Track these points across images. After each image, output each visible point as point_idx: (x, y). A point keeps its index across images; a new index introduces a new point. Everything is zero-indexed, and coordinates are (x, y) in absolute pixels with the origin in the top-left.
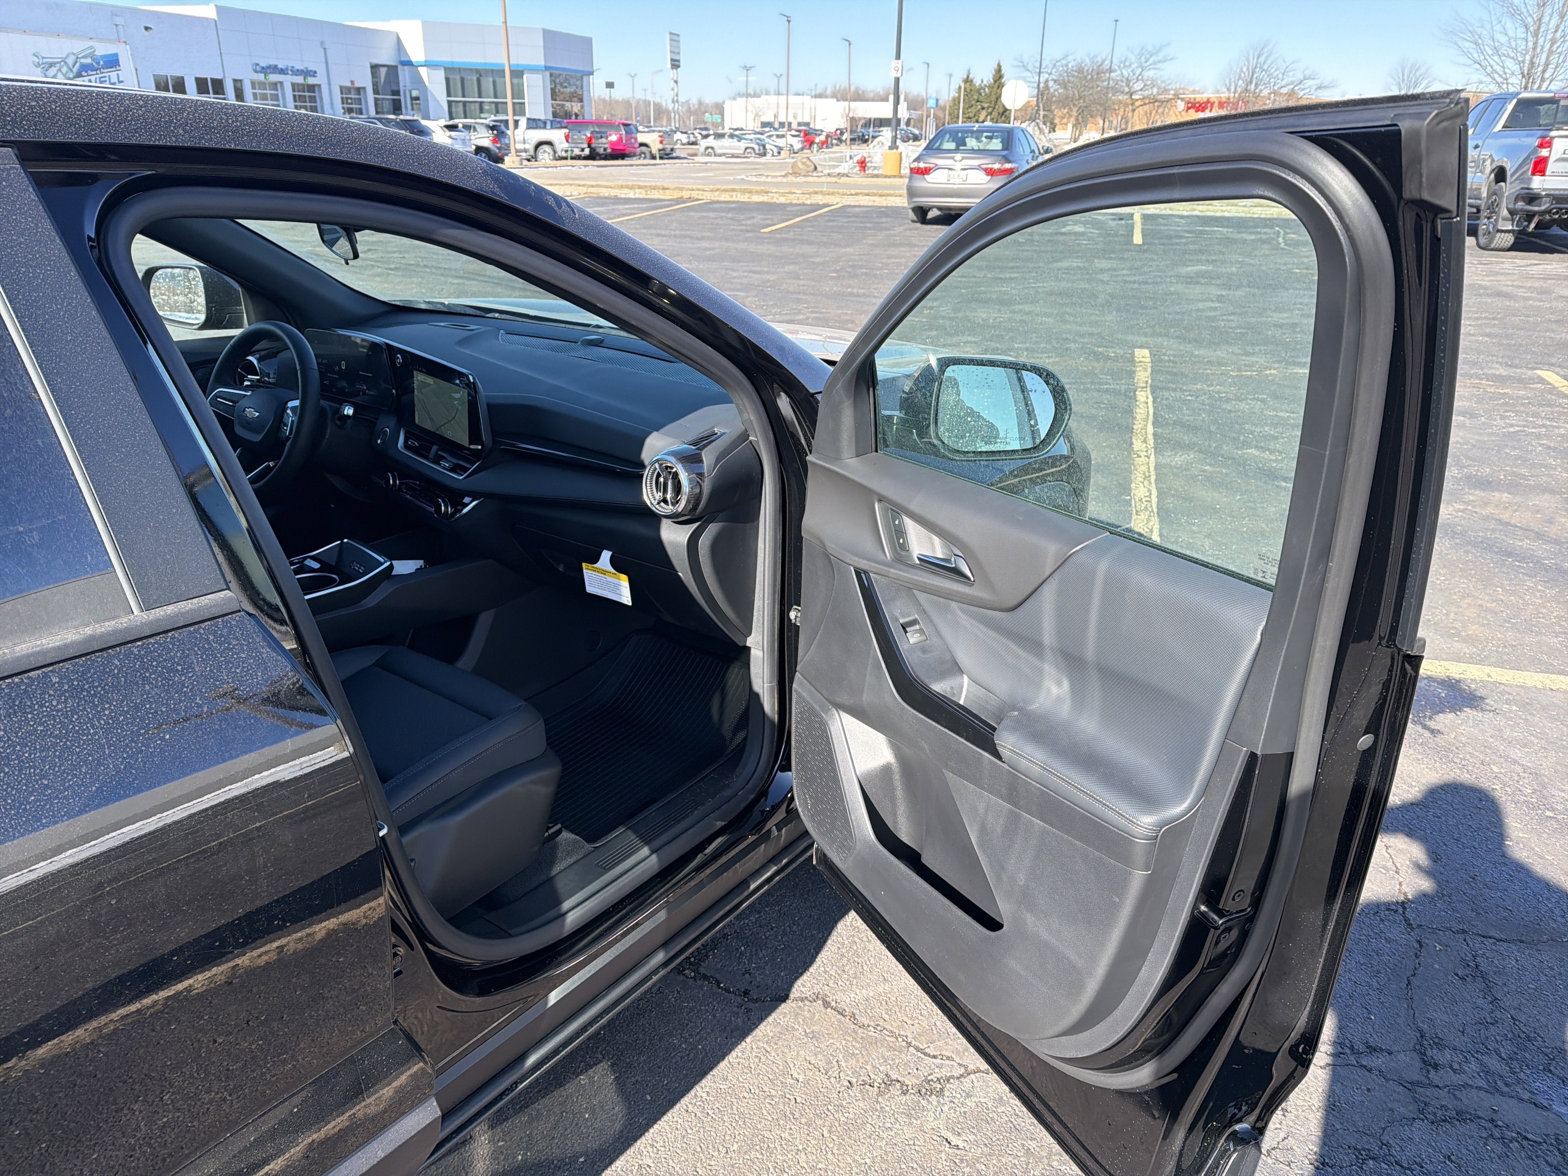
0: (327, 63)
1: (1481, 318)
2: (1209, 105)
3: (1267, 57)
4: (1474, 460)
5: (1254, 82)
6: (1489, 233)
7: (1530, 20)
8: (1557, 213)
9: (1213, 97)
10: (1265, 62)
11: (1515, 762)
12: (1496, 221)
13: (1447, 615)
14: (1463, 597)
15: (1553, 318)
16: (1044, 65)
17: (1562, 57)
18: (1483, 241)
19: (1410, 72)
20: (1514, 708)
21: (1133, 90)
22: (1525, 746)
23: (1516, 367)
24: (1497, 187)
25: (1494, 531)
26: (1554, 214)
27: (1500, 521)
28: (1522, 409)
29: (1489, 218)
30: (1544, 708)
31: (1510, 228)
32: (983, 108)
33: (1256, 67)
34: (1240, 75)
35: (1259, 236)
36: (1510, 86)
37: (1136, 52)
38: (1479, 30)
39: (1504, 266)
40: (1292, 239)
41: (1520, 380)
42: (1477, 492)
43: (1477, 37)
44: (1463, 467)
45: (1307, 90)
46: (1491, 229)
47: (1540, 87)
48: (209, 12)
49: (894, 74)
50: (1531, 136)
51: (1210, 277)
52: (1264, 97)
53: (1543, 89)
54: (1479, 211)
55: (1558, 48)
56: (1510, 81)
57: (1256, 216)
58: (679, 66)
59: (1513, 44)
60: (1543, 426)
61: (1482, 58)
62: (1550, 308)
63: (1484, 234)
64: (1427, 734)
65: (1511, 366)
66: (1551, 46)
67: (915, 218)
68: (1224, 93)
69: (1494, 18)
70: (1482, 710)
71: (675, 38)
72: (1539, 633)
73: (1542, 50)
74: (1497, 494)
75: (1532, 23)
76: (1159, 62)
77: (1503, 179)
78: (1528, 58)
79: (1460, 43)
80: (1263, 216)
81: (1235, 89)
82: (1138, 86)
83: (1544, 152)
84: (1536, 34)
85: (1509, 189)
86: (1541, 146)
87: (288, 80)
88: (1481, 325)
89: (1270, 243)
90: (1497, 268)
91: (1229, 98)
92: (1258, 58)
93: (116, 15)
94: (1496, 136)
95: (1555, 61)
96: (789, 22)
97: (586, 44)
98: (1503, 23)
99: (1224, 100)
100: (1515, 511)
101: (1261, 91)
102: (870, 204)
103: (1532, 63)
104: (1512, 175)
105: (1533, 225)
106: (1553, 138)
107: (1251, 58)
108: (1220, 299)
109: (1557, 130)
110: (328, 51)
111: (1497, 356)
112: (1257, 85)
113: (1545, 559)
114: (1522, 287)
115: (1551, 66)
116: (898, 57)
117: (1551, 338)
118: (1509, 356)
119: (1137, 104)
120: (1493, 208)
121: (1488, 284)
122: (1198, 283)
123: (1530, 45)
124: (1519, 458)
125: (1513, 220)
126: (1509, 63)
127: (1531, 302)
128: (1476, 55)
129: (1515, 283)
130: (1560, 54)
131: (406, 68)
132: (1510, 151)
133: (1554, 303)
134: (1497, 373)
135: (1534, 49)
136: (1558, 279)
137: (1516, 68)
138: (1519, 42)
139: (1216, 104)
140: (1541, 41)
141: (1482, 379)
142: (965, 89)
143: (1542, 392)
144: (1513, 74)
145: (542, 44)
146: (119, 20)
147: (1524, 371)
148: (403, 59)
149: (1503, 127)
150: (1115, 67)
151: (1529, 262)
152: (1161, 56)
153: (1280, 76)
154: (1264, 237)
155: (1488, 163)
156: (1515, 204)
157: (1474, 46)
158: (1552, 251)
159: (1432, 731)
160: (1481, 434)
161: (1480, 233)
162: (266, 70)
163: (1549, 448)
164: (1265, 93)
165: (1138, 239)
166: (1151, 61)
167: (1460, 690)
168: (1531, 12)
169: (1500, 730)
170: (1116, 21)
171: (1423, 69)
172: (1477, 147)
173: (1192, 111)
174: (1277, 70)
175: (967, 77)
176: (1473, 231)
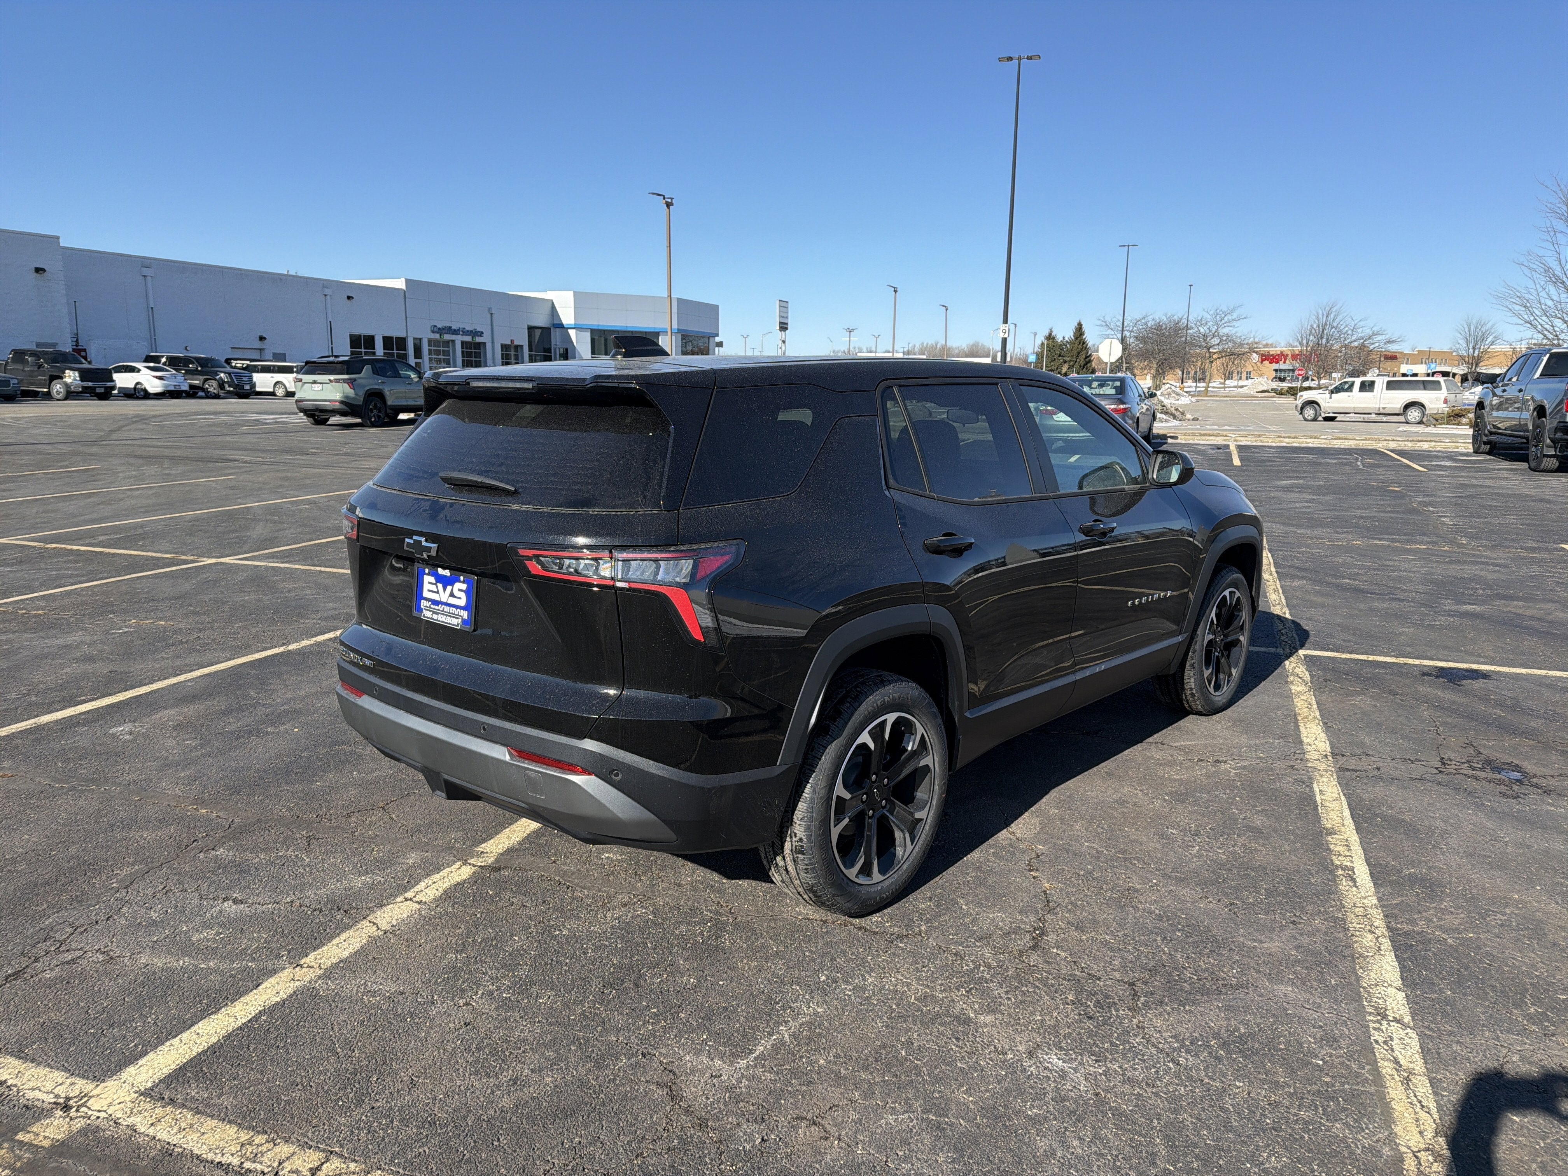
0: (492, 325)
1: (1525, 515)
2: (1283, 358)
3: (1336, 316)
4: (1503, 587)
5: (1325, 337)
6: (1538, 458)
9: (1287, 350)
10: (1334, 320)
12: (1542, 448)
13: (1473, 648)
14: (1484, 642)
16: (1126, 324)
18: (1533, 464)
19: (1477, 328)
20: (1507, 679)
21: (1210, 344)
22: (1510, 690)
23: (1546, 542)
24: (1539, 422)
25: (1509, 617)
27: (1515, 613)
29: (1536, 446)
31: (1554, 453)
32: (1065, 362)
33: (1326, 324)
34: (1311, 331)
35: (1341, 461)
37: (1211, 313)
38: (1527, 296)
42: (1502, 601)
43: (1525, 301)
44: (1494, 590)
46: (1539, 455)
48: (400, 284)
49: (1002, 335)
51: (1301, 489)
52: (1335, 350)
54: (1528, 442)
58: (787, 329)
61: (1532, 318)
63: (1534, 460)
64: (1455, 686)
65: (1542, 542)
68: (1296, 346)
70: (1489, 679)
71: (784, 304)
74: (1515, 602)
76: (1234, 320)
77: (1545, 416)
79: (1510, 306)
80: (1342, 447)
81: (1308, 343)
82: (1216, 341)
85: (1549, 423)
87: (459, 339)
88: (1523, 519)
90: (1544, 484)
91: (1302, 352)
92: (1327, 317)
93: (326, 287)
94: (1536, 381)
96: (896, 292)
97: (713, 310)
99: (1297, 353)
100: (1527, 609)
101: (1332, 345)
104: (1550, 414)
107: (1320, 316)
108: (1311, 501)
110: (494, 316)
111: (1532, 536)
112: (1328, 341)
113: (1540, 629)
114: (1562, 496)
116: (1005, 321)
118: (1541, 537)
119: (1215, 356)
120: (1538, 439)
121: (1534, 494)
122: (1293, 491)
124: (1535, 586)
125: (1555, 448)
128: (1526, 316)
129: (1558, 494)
131: (558, 330)
132: (1547, 393)
134: (1530, 545)
139: (1291, 357)
141: (1517, 549)
142: (1048, 345)
144: (1562, 332)
145: (676, 311)
146: (328, 291)
147: (1551, 544)
148: (555, 322)
149: (1541, 375)
150: (1190, 324)
152: (1235, 316)
153: (1350, 332)
154: (1345, 461)
155: (1530, 403)
156: (1555, 434)
157: (1524, 309)
160: (1510, 575)
161: (1531, 458)
162: (441, 331)
164: (1337, 346)
165: (1237, 462)
166: (1226, 319)
167: (1477, 673)
169: (1498, 686)
170: (1191, 286)
171: (1488, 326)
172: (1521, 391)
173: (1266, 363)
174: (1346, 326)
175: (1050, 335)
176: (1524, 459)
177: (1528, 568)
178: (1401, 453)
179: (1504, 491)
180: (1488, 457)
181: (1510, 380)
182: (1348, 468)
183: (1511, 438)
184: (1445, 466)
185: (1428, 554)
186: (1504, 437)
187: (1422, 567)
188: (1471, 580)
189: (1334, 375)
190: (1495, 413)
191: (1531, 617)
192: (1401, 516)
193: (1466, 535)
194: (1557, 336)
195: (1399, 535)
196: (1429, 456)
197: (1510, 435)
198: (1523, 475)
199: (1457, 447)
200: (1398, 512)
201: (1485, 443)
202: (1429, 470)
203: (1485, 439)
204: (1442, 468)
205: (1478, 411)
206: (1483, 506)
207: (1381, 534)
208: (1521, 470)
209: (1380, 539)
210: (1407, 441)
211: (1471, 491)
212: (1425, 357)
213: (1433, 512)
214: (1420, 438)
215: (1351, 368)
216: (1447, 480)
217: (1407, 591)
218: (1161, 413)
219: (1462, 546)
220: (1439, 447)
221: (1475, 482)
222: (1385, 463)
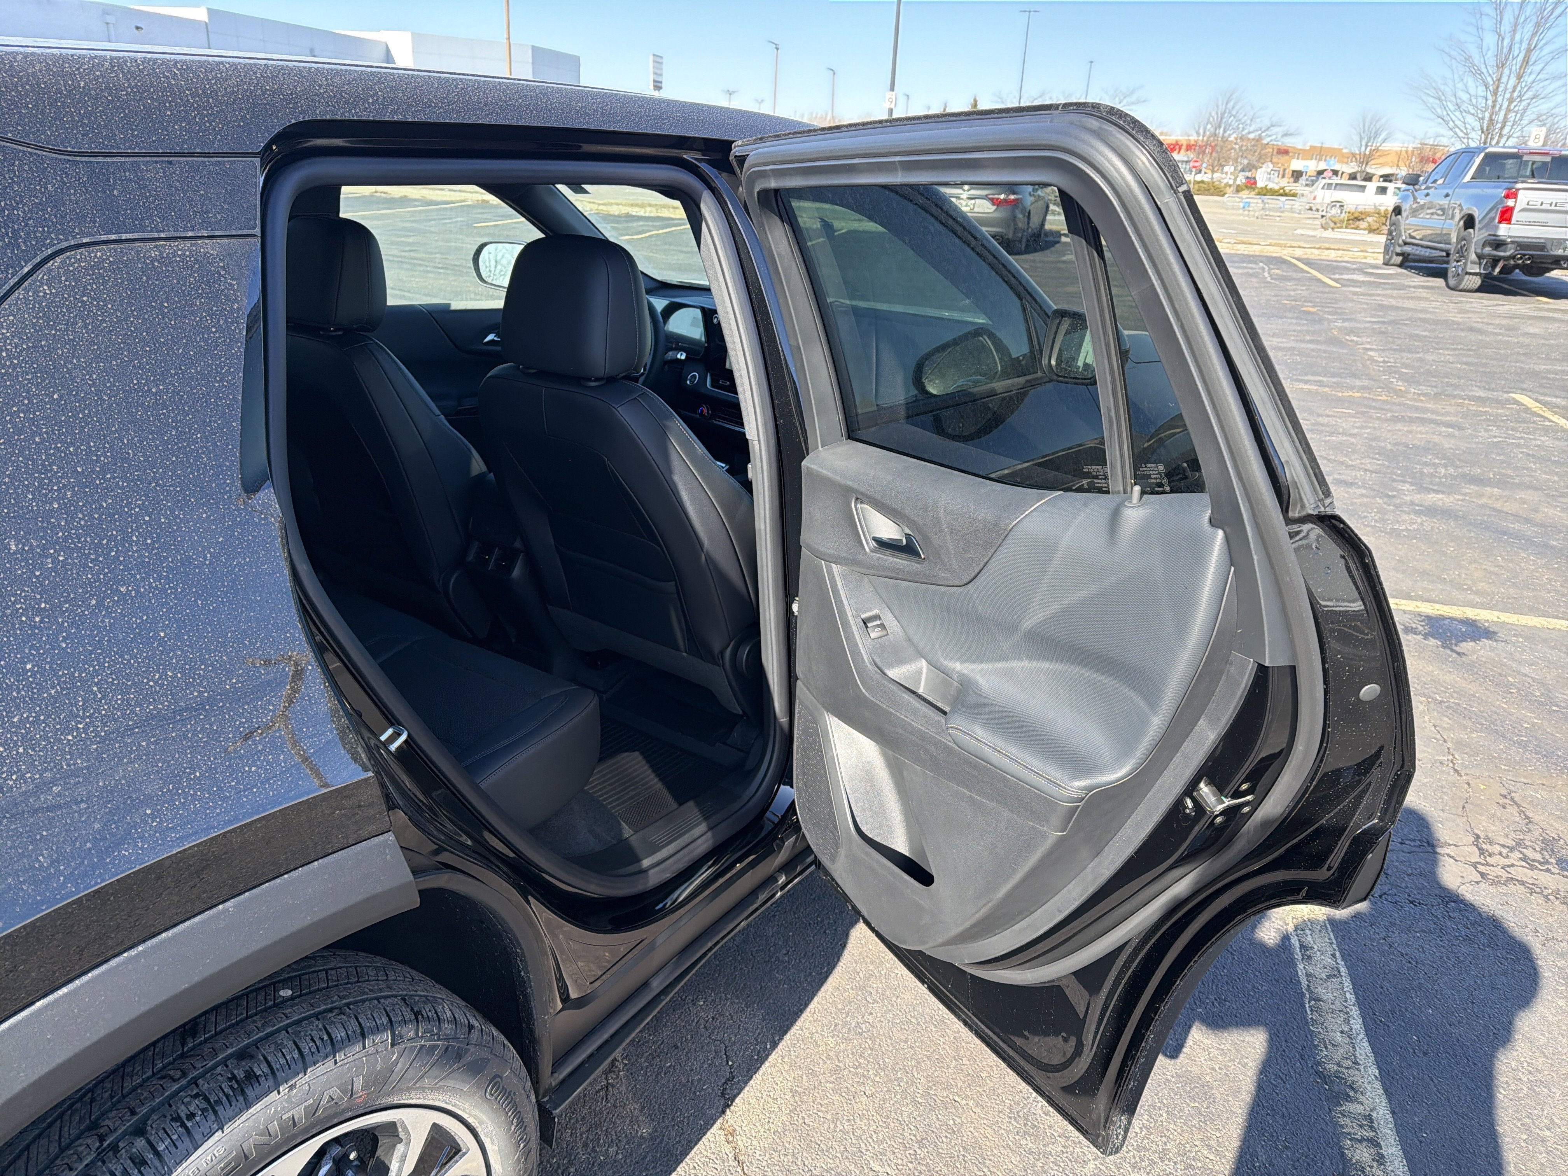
1: (1459, 350)
2: (1177, 147)
3: (1235, 104)
4: (1467, 463)
5: (1223, 126)
6: (1458, 275)
7: (1489, 79)
8: (1521, 258)
9: (1183, 140)
10: (1233, 108)
11: (1526, 675)
12: (1465, 264)
13: (1459, 575)
14: (1470, 563)
15: (1521, 351)
16: (1022, 102)
17: (1519, 115)
18: (1452, 282)
19: (1371, 123)
20: (1521, 640)
22: (1532, 665)
23: (1493, 390)
24: (1466, 233)
25: (1489, 515)
26: (1518, 259)
27: (1494, 509)
28: (1502, 424)
29: (1458, 261)
30: (1545, 641)
31: (1478, 271)
33: (1225, 112)
34: (1209, 119)
35: (1246, 271)
36: (1470, 141)
38: (1442, 87)
39: (1473, 305)
40: (1277, 275)
41: (1498, 402)
42: (1472, 487)
43: (1440, 94)
44: (1457, 467)
45: (1274, 137)
46: (1460, 271)
47: (1498, 143)
48: (200, 14)
49: (887, 105)
50: (1499, 187)
52: (1232, 141)
53: (1501, 145)
54: (1448, 255)
55: (1515, 106)
56: (1470, 136)
57: (1239, 252)
58: (660, 88)
59: (1474, 101)
60: (1522, 438)
61: (1444, 113)
62: (1518, 342)
63: (1454, 276)
64: (1454, 655)
65: (1488, 390)
66: (1509, 105)
68: (1193, 136)
69: (1456, 76)
70: (1496, 641)
71: (659, 60)
72: (1535, 590)
73: (1500, 108)
74: (1488, 489)
75: (1491, 83)
77: (1473, 227)
78: (1487, 115)
79: (1424, 98)
80: (1246, 253)
81: (1204, 132)
83: (1510, 203)
84: (1495, 93)
85: (1477, 235)
86: (1507, 196)
88: (1458, 355)
89: (1256, 277)
90: (1468, 306)
91: (1196, 142)
92: (1227, 104)
93: (108, 14)
94: (1466, 186)
95: (1512, 119)
96: (777, 49)
97: (573, 59)
98: (1465, 81)
99: (1192, 143)
100: (1506, 502)
101: (1230, 135)
103: (1491, 120)
104: (1480, 222)
105: (1498, 270)
106: (1518, 190)
107: (1220, 103)
109: (1523, 182)
111: (1475, 381)
112: (1225, 130)
113: (1534, 537)
114: (1491, 324)
115: (1508, 124)
116: (892, 89)
117: (1521, 368)
118: (1486, 382)
120: (1462, 253)
121: (1460, 320)
123: (1490, 103)
124: (1503, 462)
125: (1480, 264)
126: (1470, 119)
127: (1500, 337)
128: (1439, 110)
129: (1485, 320)
130: (1517, 112)
132: (1478, 200)
133: (1521, 339)
134: (1478, 395)
135: (1494, 106)
136: (1522, 319)
137: (1477, 125)
138: (1480, 99)
139: (1184, 147)
140: (1500, 99)
141: (1464, 399)
143: (1518, 411)
144: (1473, 129)
145: (531, 60)
146: (109, 19)
147: (1500, 393)
149: (1472, 178)
151: (1495, 303)
152: (1134, 98)
153: (1248, 122)
154: (1251, 271)
155: (1457, 211)
156: (1482, 249)
157: (1438, 102)
158: (1515, 294)
159: (1459, 654)
160: (1469, 443)
161: (1450, 275)
163: (1529, 455)
164: (1233, 137)
167: (1477, 627)
168: (1491, 72)
169: (1511, 654)
170: (1091, 62)
171: (1383, 121)
172: (1447, 195)
174: (1245, 116)
176: (1442, 274)
177: (1486, 430)
178: (1308, 263)
179: (1428, 316)
180: (1400, 270)
181: (1435, 182)
182: (1254, 280)
183: (1429, 250)
184: (1358, 281)
185: (1366, 406)
186: (1420, 248)
187: (1362, 427)
188: (1427, 450)
189: (1226, 169)
190: (1411, 220)
191: (1516, 517)
192: (1323, 347)
193: (1403, 378)
194: (1467, 134)
195: (1325, 376)
196: (1337, 268)
197: (1428, 247)
198: (1442, 295)
199: (1366, 258)
200: (1318, 342)
201: (1398, 254)
202: (1343, 286)
203: (1398, 250)
204: (1355, 283)
205: (1394, 217)
206: (1412, 336)
207: (1306, 374)
208: (1438, 288)
209: (1306, 382)
210: (1314, 248)
211: (1392, 315)
212: (1318, 152)
213: (1357, 343)
214: (1327, 245)
215: (1246, 162)
216: (1362, 298)
217: (1352, 468)
218: (1054, 204)
219: (1398, 393)
220: (1347, 256)
221: (1393, 302)
222: (1294, 275)
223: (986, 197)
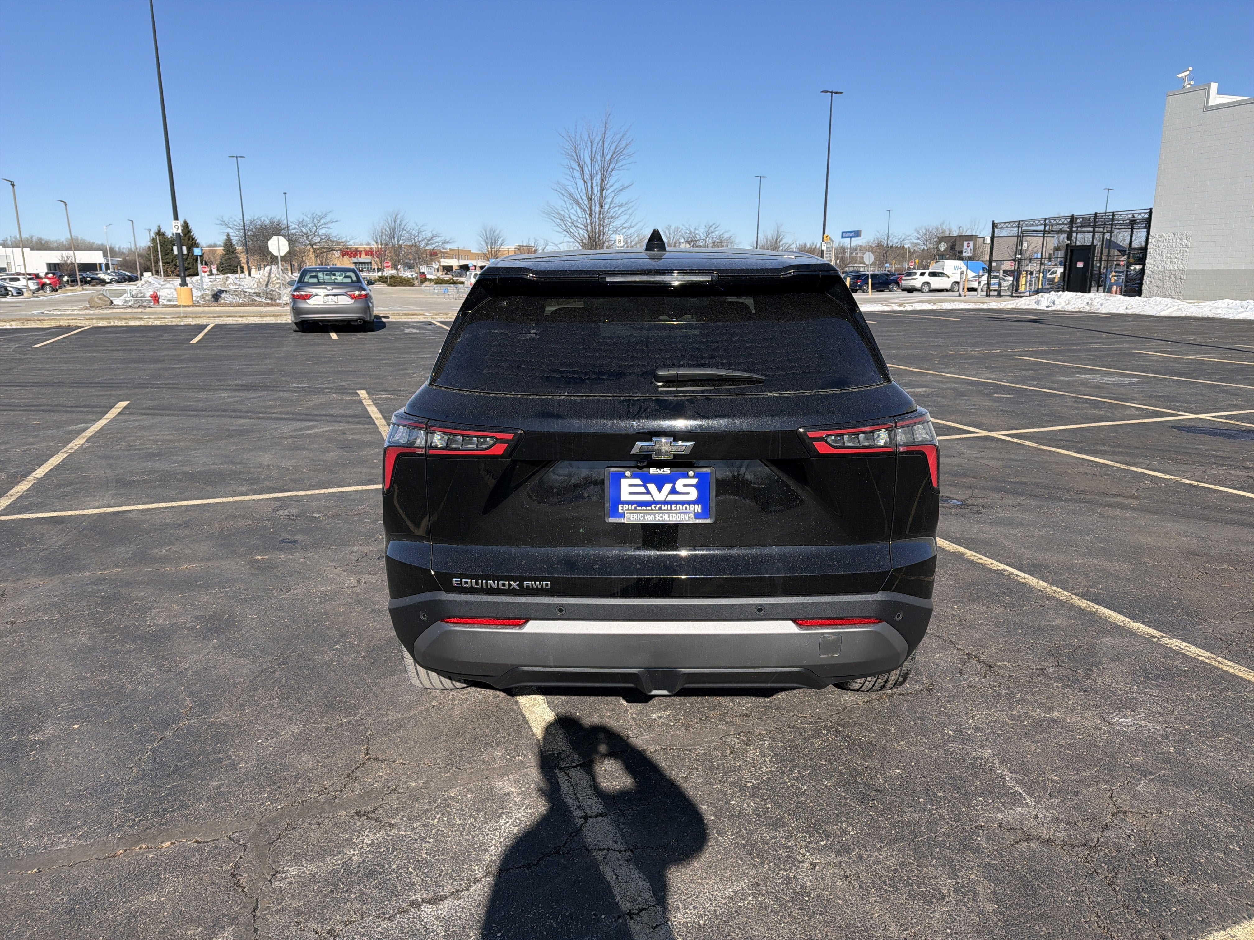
2: (359, 252)
3: (402, 221)
5: (396, 237)
7: (585, 207)
9: (363, 247)
10: (401, 224)
19: (491, 234)
21: (313, 242)
33: (395, 226)
34: (383, 232)
37: (309, 216)
38: (562, 213)
43: (562, 216)
45: (437, 244)
52: (406, 247)
59: (581, 220)
67: (297, 329)
68: (372, 245)
69: (568, 206)
75: (587, 209)
76: (328, 223)
79: (554, 219)
81: (382, 242)
82: (317, 239)
84: (591, 215)
92: (395, 221)
96: (13, 185)
98: (573, 209)
99: (370, 250)
101: (403, 243)
102: (235, 322)
107: (389, 220)
112: (398, 240)
123: (589, 221)
139: (363, 253)
142: (159, 240)
152: (328, 219)
164: (407, 245)
166: (322, 222)
170: (285, 193)
173: (346, 257)
174: (412, 229)
175: (159, 231)
223: (345, 294)
